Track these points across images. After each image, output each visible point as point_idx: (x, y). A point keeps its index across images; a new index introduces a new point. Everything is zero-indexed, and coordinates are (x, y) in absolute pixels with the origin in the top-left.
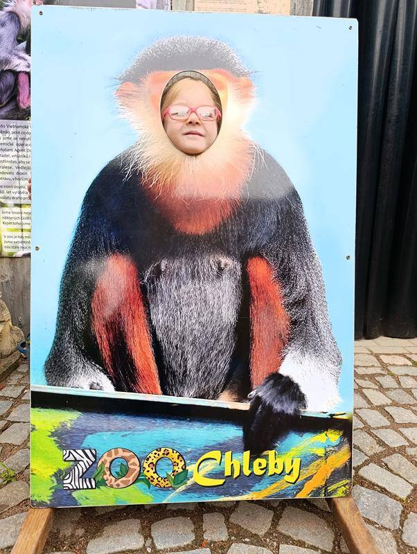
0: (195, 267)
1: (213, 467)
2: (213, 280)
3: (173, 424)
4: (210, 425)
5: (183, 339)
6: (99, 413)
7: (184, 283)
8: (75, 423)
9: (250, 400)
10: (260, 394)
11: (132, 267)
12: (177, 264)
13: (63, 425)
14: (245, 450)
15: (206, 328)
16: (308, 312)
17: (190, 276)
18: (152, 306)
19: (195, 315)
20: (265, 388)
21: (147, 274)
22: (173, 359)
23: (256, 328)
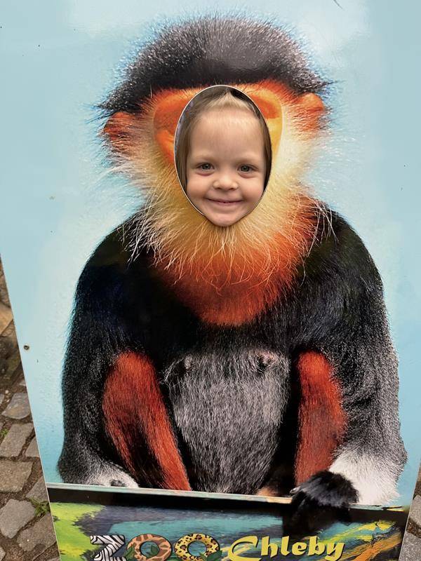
0: (229, 363)
1: (249, 548)
2: (252, 378)
3: (206, 515)
4: (246, 516)
5: (215, 441)
6: (123, 506)
7: (215, 382)
8: (99, 515)
9: (292, 495)
10: (304, 490)
11: (148, 366)
12: (205, 360)
13: (87, 516)
14: (284, 535)
15: (243, 430)
16: (372, 412)
17: (222, 374)
18: (175, 408)
19: (229, 416)
20: (311, 485)
21: (168, 373)
22: (204, 459)
23: (304, 429)
